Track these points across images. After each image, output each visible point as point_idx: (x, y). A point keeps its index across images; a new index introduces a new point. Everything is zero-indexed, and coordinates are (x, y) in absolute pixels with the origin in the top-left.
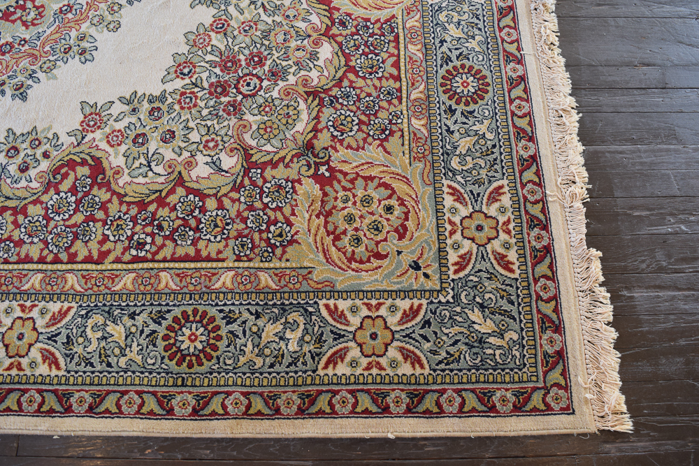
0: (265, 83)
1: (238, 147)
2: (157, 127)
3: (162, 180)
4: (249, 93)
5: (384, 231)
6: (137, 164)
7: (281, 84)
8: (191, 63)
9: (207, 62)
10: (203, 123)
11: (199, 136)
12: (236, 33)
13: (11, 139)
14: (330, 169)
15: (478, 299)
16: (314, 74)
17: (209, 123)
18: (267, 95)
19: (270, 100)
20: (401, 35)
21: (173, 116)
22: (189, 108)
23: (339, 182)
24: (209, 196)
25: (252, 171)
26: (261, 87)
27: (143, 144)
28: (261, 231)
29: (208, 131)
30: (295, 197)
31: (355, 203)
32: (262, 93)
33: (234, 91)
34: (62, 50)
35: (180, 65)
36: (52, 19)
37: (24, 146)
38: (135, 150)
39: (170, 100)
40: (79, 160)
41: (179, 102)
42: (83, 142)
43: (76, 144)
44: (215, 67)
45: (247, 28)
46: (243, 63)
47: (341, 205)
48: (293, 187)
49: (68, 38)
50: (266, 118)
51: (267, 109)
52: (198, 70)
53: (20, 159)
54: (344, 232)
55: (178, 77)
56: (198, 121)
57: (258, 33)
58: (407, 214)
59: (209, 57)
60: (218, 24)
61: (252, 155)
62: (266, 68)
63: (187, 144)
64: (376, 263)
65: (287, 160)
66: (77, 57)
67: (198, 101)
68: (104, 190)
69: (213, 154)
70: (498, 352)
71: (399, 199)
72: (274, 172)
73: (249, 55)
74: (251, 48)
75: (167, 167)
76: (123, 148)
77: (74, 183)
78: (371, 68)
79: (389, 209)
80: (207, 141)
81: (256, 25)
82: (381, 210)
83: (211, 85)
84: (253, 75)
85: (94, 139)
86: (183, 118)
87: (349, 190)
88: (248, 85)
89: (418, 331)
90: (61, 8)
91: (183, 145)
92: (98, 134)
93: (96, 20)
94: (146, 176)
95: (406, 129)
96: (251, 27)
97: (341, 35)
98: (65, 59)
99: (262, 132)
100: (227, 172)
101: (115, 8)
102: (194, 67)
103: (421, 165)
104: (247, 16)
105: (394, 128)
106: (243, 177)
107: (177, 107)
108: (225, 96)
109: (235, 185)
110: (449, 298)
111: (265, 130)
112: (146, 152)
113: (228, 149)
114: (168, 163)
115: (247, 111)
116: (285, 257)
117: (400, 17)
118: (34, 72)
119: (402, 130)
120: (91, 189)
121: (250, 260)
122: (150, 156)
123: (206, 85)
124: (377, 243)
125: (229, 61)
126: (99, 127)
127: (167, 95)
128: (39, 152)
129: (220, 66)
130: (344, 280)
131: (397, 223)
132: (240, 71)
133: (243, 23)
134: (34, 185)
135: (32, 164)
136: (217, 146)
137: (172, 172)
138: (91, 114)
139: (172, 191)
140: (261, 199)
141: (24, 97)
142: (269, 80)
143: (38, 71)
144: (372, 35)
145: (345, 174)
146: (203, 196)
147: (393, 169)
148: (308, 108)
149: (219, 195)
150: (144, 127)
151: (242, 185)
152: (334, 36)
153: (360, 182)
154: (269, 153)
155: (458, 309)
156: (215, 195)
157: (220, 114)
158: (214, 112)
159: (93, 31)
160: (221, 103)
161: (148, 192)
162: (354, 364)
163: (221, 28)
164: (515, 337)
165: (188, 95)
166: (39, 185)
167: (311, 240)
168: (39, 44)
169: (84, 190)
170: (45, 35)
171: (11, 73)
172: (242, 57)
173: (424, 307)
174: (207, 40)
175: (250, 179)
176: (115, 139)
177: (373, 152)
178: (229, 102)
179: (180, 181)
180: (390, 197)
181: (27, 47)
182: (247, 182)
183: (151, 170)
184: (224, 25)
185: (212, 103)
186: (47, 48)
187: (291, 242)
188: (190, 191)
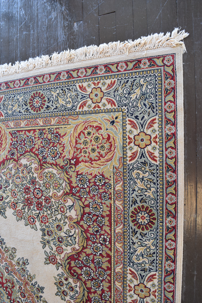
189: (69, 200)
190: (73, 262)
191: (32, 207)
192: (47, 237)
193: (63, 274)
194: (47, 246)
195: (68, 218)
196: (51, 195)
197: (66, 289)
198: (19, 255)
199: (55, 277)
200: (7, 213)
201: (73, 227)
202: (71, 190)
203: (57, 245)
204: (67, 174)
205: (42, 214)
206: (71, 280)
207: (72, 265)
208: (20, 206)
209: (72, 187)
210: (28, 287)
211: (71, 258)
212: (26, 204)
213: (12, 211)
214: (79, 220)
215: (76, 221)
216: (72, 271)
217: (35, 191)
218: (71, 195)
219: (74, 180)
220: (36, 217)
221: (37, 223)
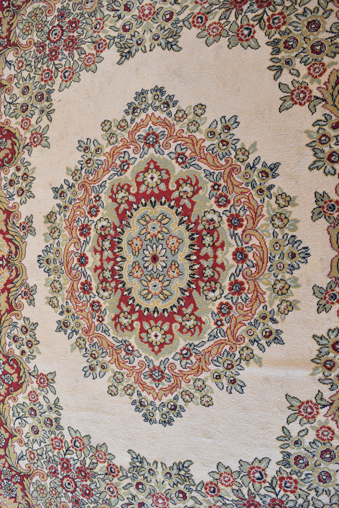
0: (70, 494)
1: (31, 472)
2: (40, 423)
3: (12, 425)
4: (64, 484)
6: (19, 410)
8: (83, 448)
9: (84, 458)
10: (44, 452)
11: (36, 449)
12: (108, 481)
13: (32, 327)
17: (44, 456)
18: (63, 494)
19: (60, 495)
21: (48, 433)
22: (52, 444)
24: (5, 451)
25: (19, 477)
26: (68, 492)
27: (31, 414)
29: (39, 455)
30: (8, 497)
32: (64, 491)
33: (65, 475)
34: (94, 352)
35: (82, 440)
36: (120, 339)
37: (28, 337)
38: (27, 409)
39: (57, 432)
40: (21, 375)
41: (56, 438)
42: (31, 377)
43: (30, 372)
44: (81, 464)
45: (113, 490)
46: (84, 483)
48: (12, 497)
49: (104, 355)
50: (48, 490)
51: (54, 492)
52: (79, 452)
53: (20, 336)
55: (73, 438)
56: (45, 449)
60: (114, 469)
61: (27, 479)
62: (81, 497)
63: (32, 441)
65: (25, 497)
66: (87, 364)
67: (57, 450)
68: (6, 391)
69: (28, 456)
72: (19, 489)
73: (90, 488)
74: (96, 490)
75: (19, 428)
76: (28, 402)
77: (9, 373)
80: (34, 454)
81: (115, 496)
84: (75, 488)
85: (32, 383)
86: (46, 440)
88: (69, 484)
90: (130, 344)
91: (31, 439)
92: (35, 386)
93: (120, 376)
94: (13, 416)
96: (112, 493)
98: (86, 355)
99: (41, 487)
100: (18, 463)
101: (130, 391)
102: (81, 450)
104: (122, 492)
106: (15, 471)
107: (53, 436)
108: (61, 468)
109: (11, 466)
111: (42, 489)
112: (26, 416)
113: (30, 465)
114: (21, 430)
115: (52, 480)
118: (77, 333)
120: (6, 383)
122: (24, 419)
123: (68, 456)
125: (85, 474)
126: (39, 386)
127: (60, 431)
128: (25, 348)
129: (82, 467)
132: (78, 480)
133: (116, 488)
134: (7, 348)
135: (18, 344)
136: (32, 459)
137: (16, 432)
138: (48, 380)
139: (6, 431)
140: (5, 479)
141: (59, 329)
142: (72, 497)
143: (78, 336)
149: (6, 457)
150: (40, 415)
151: (12, 470)
154: (29, 488)
157: (50, 463)
158: (51, 460)
159: (109, 374)
160: (57, 465)
161: (6, 417)
163: (111, 471)
165: (61, 444)
166: (7, 351)
168: (100, 332)
169: (6, 380)
170: (106, 336)
171: (76, 315)
172: (88, 483)
174: (101, 460)
175: (15, 475)
176: (33, 396)
178: (57, 470)
179: (12, 436)
181: (97, 323)
182: (14, 473)
183: (17, 419)
184: (114, 473)
185: (57, 459)
186: (95, 340)
188: (7, 440)
189: (24, 468)
190: (15, 380)
191: (78, 465)
192: (53, 416)
193: (27, 359)
194: (52, 402)
195: (23, 443)
196: (49, 478)
197: (23, 336)
198: (103, 383)
199: (40, 353)
200: (128, 459)
201: (17, 430)
202: (22, 480)
203: (38, 405)
204: (28, 502)
205: (61, 451)
206: (17, 352)
207: (16, 375)
208: (101, 468)
209: (21, 483)
210: (84, 325)
211: (17, 386)
212: (88, 471)
213: (117, 462)
214: (10, 440)
215: (14, 439)
216: (15, 366)
217: (72, 489)
218: (22, 474)
219: (20, 494)
220: (71, 449)
221: (68, 438)
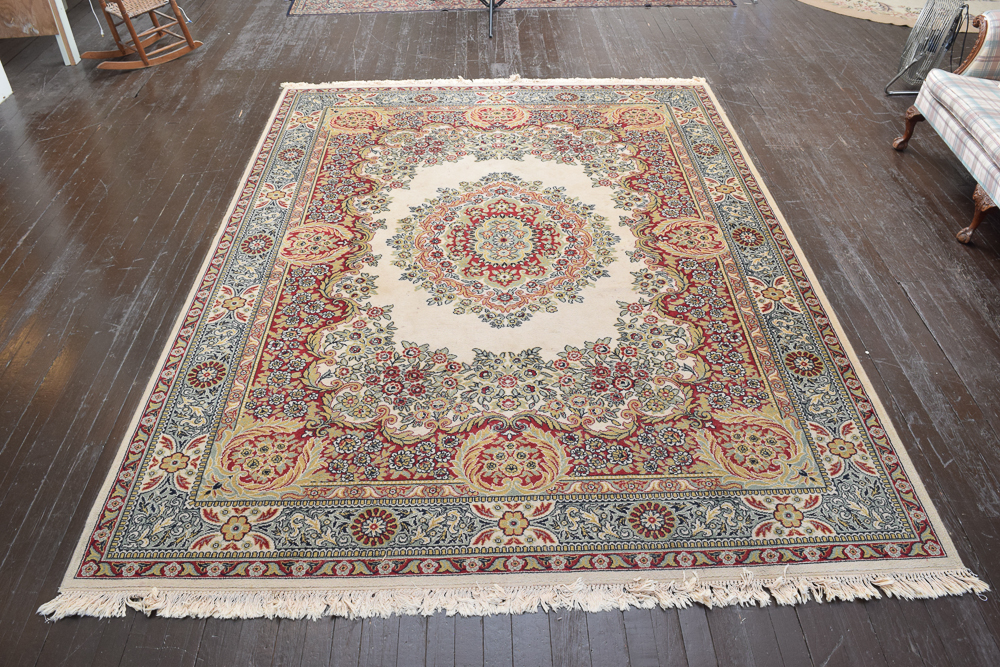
5: (250, 469)
7: (391, 406)
14: (308, 437)
15: (180, 523)
16: (398, 425)
20: (435, 482)
23: (296, 443)
28: (268, 402)
31: (277, 452)
47: (276, 444)
54: (255, 446)
57: (444, 390)
58: (260, 483)
59: (423, 364)
64: (226, 464)
70: (136, 533)
71: (274, 479)
78: (400, 461)
79: (267, 472)
82: (266, 467)
83: (396, 367)
87: (288, 449)
89: (169, 487)
95: (335, 483)
97: (437, 440)
103: (301, 493)
105: (337, 476)
110: (187, 506)
116: (246, 415)
117: (455, 481)
119: (335, 480)
121: (249, 397)
124: (241, 465)
130: (221, 446)
131: (254, 477)
144: (436, 462)
145: (302, 446)
146: (302, 371)
147: (301, 475)
148: (367, 423)
152: (436, 435)
153: (294, 454)
155: (177, 511)
156: (303, 377)
162: (160, 453)
164: (144, 545)
167: (255, 428)
173: (186, 491)
177: (317, 462)
180: (277, 473)
187: (256, 418)
